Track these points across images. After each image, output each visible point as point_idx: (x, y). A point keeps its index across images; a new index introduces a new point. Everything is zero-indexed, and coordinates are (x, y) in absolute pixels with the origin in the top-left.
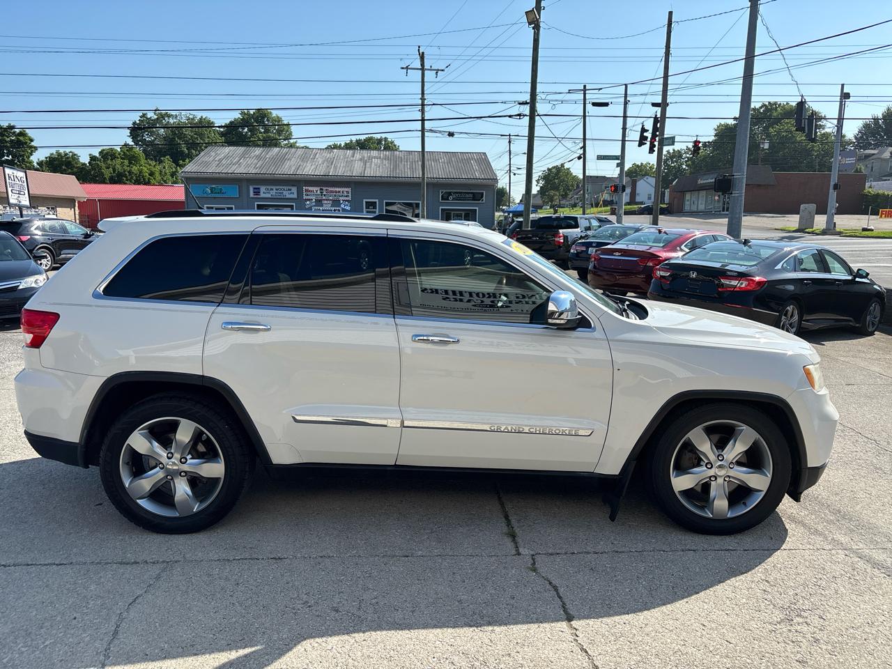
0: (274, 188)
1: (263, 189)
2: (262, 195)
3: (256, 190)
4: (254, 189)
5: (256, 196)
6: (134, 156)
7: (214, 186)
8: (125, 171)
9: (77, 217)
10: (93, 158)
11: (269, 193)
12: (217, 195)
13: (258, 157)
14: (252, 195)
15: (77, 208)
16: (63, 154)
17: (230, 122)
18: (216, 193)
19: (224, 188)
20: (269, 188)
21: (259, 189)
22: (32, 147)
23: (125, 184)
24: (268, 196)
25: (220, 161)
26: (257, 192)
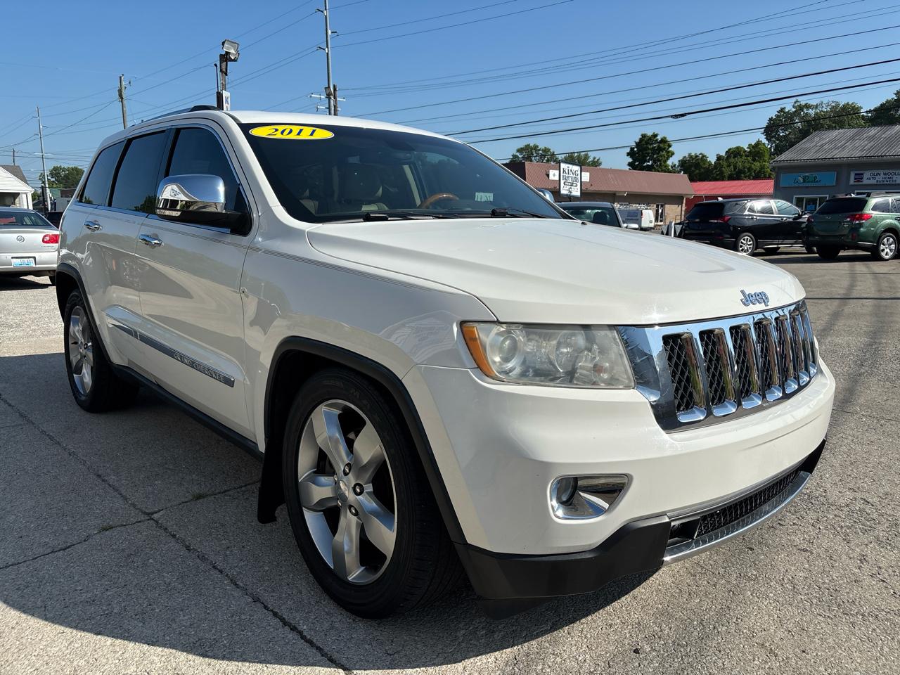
0: (882, 172)
1: (867, 174)
2: (865, 182)
3: (857, 177)
4: (856, 174)
5: (856, 183)
6: (758, 152)
7: (807, 174)
8: (744, 168)
9: (683, 213)
10: (719, 158)
11: (874, 179)
12: (810, 184)
13: (871, 138)
14: (852, 181)
15: (684, 205)
16: (694, 157)
17: (881, 105)
18: (809, 182)
19: (819, 175)
20: (876, 172)
21: (862, 174)
22: (669, 152)
23: (742, 180)
24: (874, 182)
25: (822, 146)
26: (859, 178)
